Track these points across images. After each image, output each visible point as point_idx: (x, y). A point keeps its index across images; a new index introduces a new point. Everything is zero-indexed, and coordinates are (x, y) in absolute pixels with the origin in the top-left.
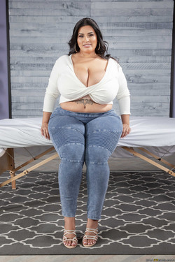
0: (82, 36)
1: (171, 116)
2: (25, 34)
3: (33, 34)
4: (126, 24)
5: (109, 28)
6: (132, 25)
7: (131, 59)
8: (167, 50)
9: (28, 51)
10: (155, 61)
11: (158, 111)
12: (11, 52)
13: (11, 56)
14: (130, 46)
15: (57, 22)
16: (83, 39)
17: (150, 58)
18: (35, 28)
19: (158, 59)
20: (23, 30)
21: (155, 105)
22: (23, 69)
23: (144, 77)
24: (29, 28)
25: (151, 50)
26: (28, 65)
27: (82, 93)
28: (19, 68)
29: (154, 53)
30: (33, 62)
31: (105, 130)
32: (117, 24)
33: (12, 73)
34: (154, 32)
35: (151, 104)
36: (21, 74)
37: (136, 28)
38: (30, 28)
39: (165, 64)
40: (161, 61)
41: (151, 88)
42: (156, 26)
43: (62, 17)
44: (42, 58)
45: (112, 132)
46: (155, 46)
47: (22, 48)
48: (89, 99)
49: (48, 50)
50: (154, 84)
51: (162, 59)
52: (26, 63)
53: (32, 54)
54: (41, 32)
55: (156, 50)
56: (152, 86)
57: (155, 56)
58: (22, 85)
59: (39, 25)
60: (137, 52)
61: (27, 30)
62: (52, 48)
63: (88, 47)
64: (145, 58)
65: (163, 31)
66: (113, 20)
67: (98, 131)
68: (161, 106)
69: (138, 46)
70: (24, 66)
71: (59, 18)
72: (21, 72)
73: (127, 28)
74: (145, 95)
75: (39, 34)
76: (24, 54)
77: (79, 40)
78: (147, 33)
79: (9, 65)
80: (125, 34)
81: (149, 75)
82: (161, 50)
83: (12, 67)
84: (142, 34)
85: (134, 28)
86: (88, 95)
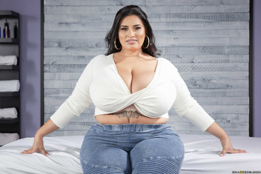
0: (126, 29)
1: (251, 135)
2: (64, 28)
3: (74, 28)
4: (190, 16)
5: (169, 20)
6: (197, 16)
7: (197, 59)
8: (243, 47)
9: (67, 48)
10: (228, 61)
11: (234, 126)
12: (45, 50)
13: (45, 55)
14: (196, 43)
15: (104, 13)
16: (127, 33)
17: (222, 57)
18: (75, 21)
19: (231, 58)
20: (61, 23)
21: (229, 117)
22: (60, 71)
23: (215, 81)
24: (68, 21)
25: (223, 47)
26: (67, 66)
27: (125, 102)
28: (55, 69)
29: (227, 50)
30: (72, 62)
31: (159, 157)
32: (179, 15)
33: (46, 75)
34: (225, 25)
35: (224, 116)
36: (57, 77)
37: (204, 20)
38: (70, 20)
39: (241, 65)
40: (236, 62)
41: (224, 95)
42: (228, 17)
43: (110, 7)
44: (83, 57)
45: (170, 160)
46: (227, 42)
47: (60, 45)
48: (133, 110)
49: (93, 47)
50: (228, 90)
51: (238, 58)
52: (64, 63)
53: (72, 53)
54: (84, 25)
55: (229, 47)
56: (225, 93)
57: (228, 55)
58: (58, 91)
59: (81, 16)
60: (205, 49)
61: (67, 23)
62: (96, 45)
63: (133, 44)
64: (215, 57)
65: (238, 24)
66: (174, 11)
67: (148, 159)
68: (237, 118)
69: (206, 42)
70: (61, 68)
71: (106, 8)
72: (57, 74)
73: (192, 20)
74: (217, 104)
75: (80, 28)
76: (61, 52)
77: (121, 34)
78: (217, 26)
79: (42, 66)
80: (189, 27)
81: (221, 78)
82: (235, 46)
83: (46, 68)
84: (210, 27)
85: (201, 20)
86: (133, 105)
